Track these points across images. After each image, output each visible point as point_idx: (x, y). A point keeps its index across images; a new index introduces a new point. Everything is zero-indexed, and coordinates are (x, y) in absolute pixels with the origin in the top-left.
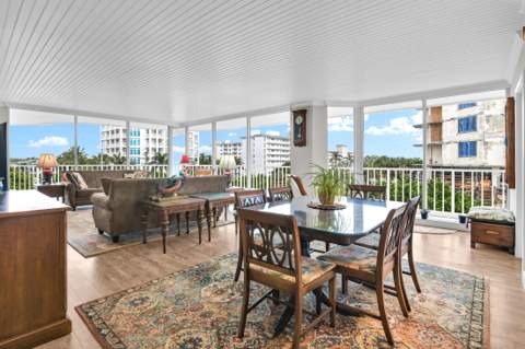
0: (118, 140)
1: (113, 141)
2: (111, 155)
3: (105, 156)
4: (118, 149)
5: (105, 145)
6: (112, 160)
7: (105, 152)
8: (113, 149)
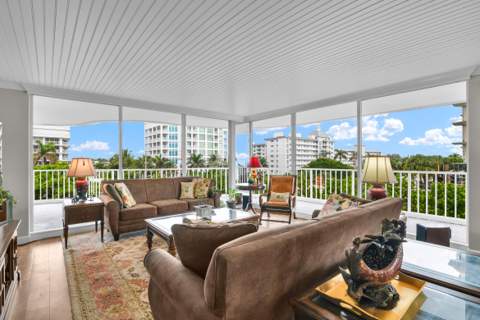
0: (159, 143)
1: (155, 144)
2: (153, 156)
3: (149, 157)
4: (159, 151)
5: (148, 148)
6: (155, 161)
7: (149, 154)
8: (155, 151)
